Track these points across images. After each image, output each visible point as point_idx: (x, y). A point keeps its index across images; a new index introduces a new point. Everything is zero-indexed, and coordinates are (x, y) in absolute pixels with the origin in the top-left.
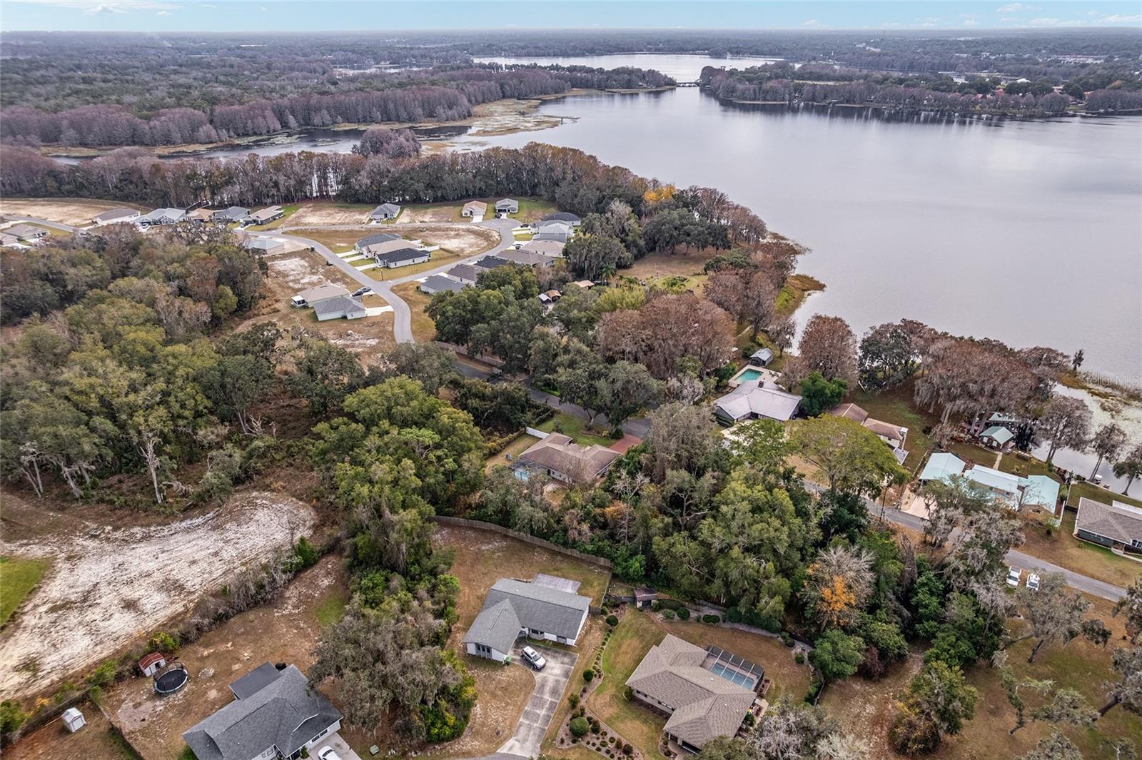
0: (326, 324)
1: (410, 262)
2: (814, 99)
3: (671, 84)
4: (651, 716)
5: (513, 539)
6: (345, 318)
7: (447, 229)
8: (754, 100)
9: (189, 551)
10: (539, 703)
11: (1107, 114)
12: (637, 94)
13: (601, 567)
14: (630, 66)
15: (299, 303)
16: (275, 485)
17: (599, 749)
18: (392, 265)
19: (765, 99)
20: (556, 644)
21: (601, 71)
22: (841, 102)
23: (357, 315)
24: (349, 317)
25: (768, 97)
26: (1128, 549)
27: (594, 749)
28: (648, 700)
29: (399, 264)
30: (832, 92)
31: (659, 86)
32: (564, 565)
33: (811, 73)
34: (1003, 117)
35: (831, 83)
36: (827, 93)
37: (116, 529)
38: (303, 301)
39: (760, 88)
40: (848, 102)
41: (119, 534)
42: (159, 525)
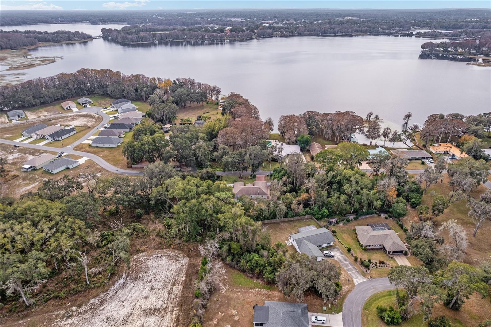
0: (60, 173)
1: (68, 135)
2: (162, 39)
3: (90, 38)
4: (376, 251)
5: (268, 224)
6: (68, 168)
7: (64, 117)
8: (137, 42)
9: (136, 294)
10: (346, 266)
11: (264, 38)
12: (75, 43)
13: (307, 219)
14: (63, 30)
15: (29, 168)
16: (142, 249)
17: (377, 267)
18: (60, 139)
19: (142, 41)
20: (327, 247)
21: (46, 33)
22: (174, 40)
23: (75, 165)
24: (71, 167)
25: (143, 40)
26: (410, 160)
27: (375, 268)
28: (371, 247)
29: (64, 137)
30: (169, 36)
31: (85, 39)
32: (295, 224)
33: (150, 29)
34: (235, 40)
35: (167, 32)
36: (167, 36)
37: (79, 306)
38: (31, 167)
39: (139, 37)
40: (176, 39)
41: (84, 308)
42: (103, 292)
